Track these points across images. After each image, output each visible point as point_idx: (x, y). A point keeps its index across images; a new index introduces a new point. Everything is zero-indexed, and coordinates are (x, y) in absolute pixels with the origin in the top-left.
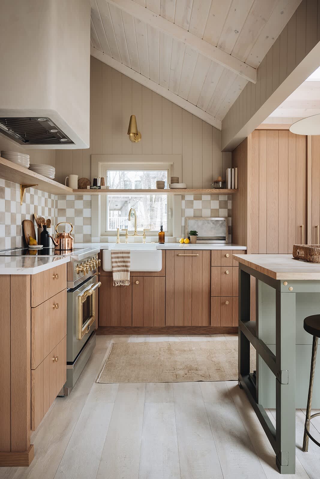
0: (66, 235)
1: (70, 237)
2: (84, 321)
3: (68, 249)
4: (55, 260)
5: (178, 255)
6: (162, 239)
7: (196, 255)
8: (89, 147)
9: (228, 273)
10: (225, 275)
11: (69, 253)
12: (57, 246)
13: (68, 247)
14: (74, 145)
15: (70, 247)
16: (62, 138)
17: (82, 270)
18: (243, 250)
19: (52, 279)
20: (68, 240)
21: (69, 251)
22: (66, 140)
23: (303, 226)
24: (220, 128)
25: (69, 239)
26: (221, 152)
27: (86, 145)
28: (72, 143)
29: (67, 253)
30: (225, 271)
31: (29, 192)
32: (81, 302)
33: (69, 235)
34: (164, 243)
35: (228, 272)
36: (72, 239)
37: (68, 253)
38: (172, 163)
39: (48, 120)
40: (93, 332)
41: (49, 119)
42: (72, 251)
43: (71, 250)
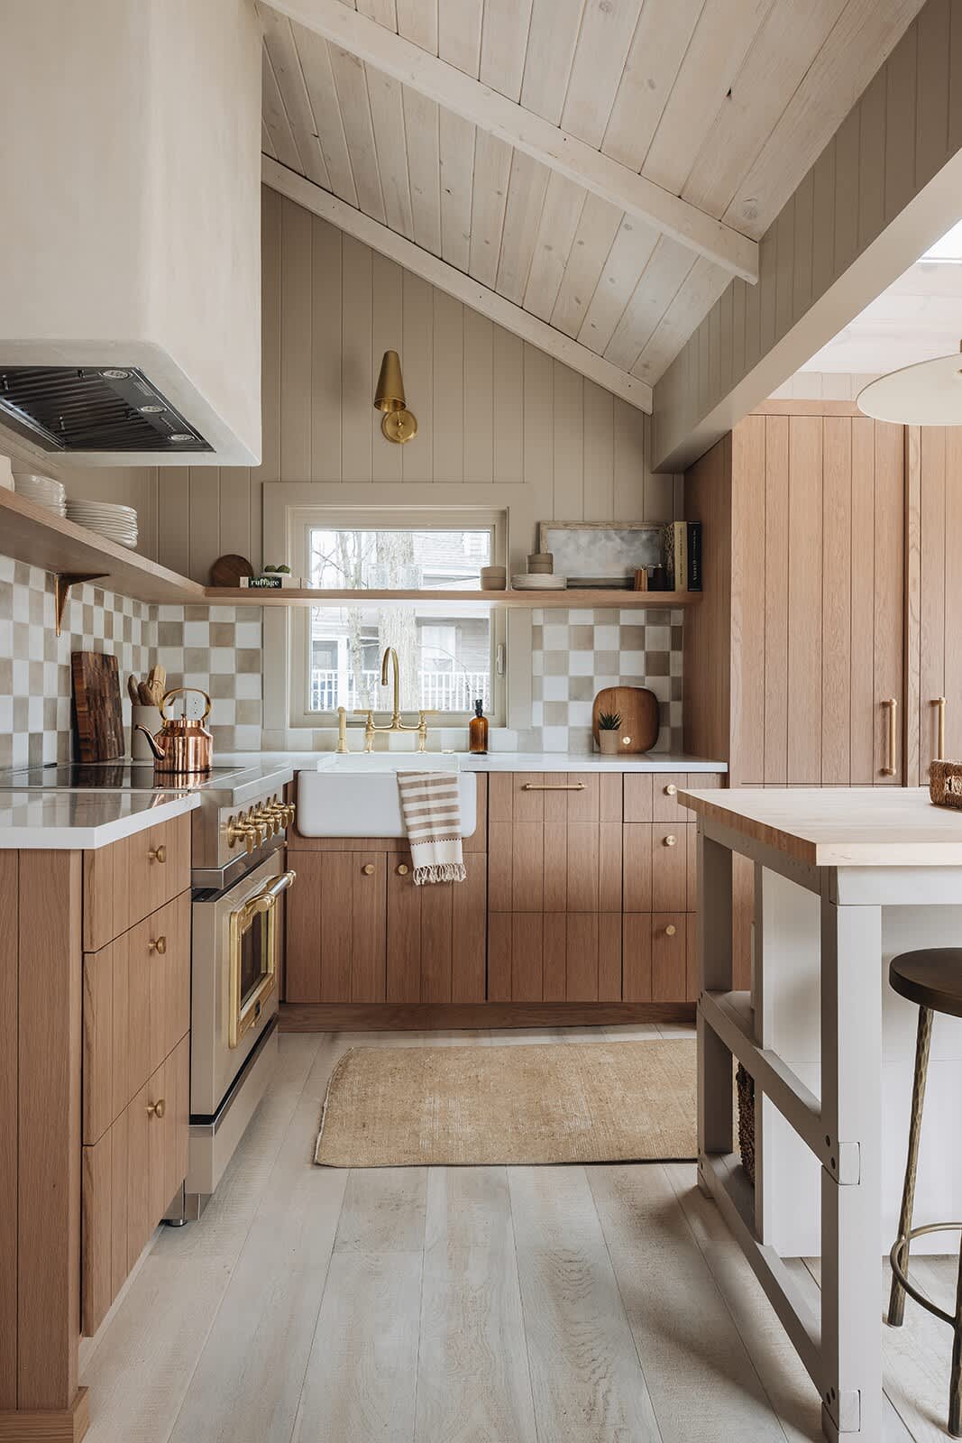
0: (189, 726)
1: (202, 734)
2: (246, 989)
3: (196, 768)
4: (158, 804)
5: (524, 788)
6: (478, 741)
7: (579, 787)
8: (259, 463)
9: (671, 843)
10: (662, 847)
11: (198, 782)
12: (162, 758)
13: (196, 762)
14: (212, 453)
15: (203, 764)
16: (175, 433)
17: (243, 835)
18: (717, 773)
19: (148, 861)
20: (196, 741)
21: (199, 774)
22: (188, 437)
23: (894, 701)
24: (648, 409)
25: (199, 738)
26: (653, 473)
27: (251, 454)
28: (206, 447)
29: (193, 781)
30: (662, 838)
31: (78, 597)
32: (238, 934)
33: (199, 725)
34: (486, 753)
35: (673, 841)
36: (208, 738)
37: (195, 781)
38: (505, 508)
39: (134, 376)
40: (270, 1022)
41: (139, 372)
42: (207, 777)
43: (206, 771)
